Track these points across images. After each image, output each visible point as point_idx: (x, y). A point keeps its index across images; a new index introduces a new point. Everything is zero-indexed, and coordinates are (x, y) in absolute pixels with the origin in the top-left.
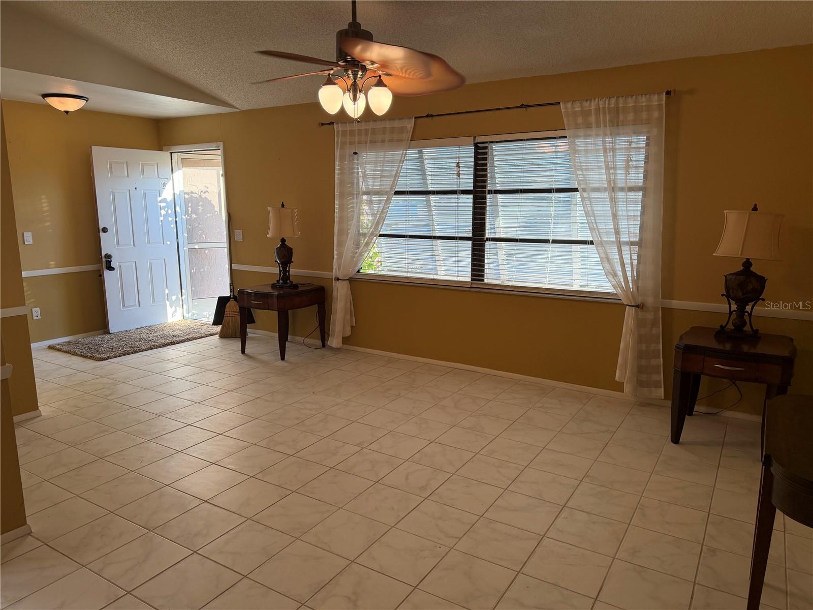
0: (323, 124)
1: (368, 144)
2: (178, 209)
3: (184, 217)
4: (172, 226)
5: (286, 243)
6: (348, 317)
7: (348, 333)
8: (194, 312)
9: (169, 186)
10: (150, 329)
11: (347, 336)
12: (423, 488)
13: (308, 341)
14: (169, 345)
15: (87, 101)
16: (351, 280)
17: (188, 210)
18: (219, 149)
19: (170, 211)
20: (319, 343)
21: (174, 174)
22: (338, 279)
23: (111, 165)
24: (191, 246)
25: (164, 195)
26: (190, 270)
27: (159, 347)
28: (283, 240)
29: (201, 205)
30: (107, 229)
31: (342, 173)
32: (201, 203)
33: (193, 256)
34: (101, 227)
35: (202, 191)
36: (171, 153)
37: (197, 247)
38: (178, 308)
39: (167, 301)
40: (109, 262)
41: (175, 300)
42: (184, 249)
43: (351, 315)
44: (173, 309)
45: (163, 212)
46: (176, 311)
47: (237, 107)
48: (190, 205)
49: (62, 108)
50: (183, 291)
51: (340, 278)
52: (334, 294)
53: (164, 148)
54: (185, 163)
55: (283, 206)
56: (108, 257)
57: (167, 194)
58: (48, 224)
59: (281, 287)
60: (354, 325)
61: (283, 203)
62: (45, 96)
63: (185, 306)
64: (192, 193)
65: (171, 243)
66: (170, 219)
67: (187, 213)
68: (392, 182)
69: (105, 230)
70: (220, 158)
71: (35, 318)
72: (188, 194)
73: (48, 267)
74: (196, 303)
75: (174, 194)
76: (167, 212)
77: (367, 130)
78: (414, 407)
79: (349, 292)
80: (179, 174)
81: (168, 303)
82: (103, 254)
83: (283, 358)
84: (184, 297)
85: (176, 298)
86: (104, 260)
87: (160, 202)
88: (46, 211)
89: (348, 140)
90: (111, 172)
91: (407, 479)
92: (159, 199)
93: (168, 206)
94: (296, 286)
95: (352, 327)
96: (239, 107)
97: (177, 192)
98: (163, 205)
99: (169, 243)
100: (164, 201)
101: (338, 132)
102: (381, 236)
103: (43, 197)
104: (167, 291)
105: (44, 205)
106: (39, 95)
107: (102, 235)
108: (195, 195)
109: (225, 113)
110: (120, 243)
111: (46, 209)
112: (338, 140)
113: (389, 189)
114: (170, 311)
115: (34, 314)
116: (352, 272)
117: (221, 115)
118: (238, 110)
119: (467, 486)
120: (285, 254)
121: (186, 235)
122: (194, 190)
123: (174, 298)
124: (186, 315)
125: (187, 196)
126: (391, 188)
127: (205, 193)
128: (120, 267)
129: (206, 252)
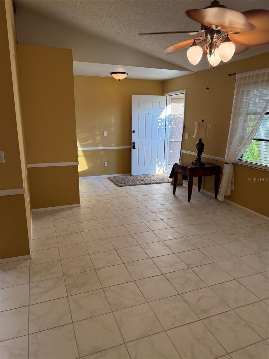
0: (230, 75)
1: (253, 84)
2: (167, 123)
3: (169, 127)
4: (163, 131)
5: (202, 141)
6: (230, 185)
7: (229, 193)
8: (169, 170)
9: (164, 112)
10: (147, 176)
11: (228, 195)
12: (204, 311)
13: (208, 193)
14: (149, 184)
15: (127, 74)
16: (234, 164)
17: (172, 123)
18: (184, 93)
19: (163, 124)
20: (214, 195)
21: (168, 106)
22: (226, 163)
23: (139, 102)
24: (171, 140)
25: (161, 117)
26: (169, 151)
27: (144, 184)
28: (200, 140)
29: (178, 121)
30: (135, 132)
31: (236, 102)
32: (178, 120)
33: (171, 145)
34: (132, 130)
35: (180, 114)
36: (167, 96)
37: (173, 141)
38: (161, 168)
39: (157, 164)
40: (134, 145)
41: (160, 164)
42: (168, 141)
43: (232, 184)
44: (159, 168)
45: (159, 124)
46: (160, 169)
47: (192, 70)
48: (173, 121)
49: (118, 78)
50: (165, 160)
51: (227, 163)
52: (224, 171)
53: (164, 94)
54: (173, 101)
55: (203, 121)
56: (134, 143)
57: (163, 116)
58: (113, 128)
59: (196, 164)
60: (233, 190)
61: (203, 120)
62: (112, 73)
63: (165, 167)
64: (175, 115)
65: (162, 139)
66: (162, 127)
67: (171, 124)
68: (264, 107)
69: (134, 132)
70: (184, 97)
71: (105, 166)
72: (172, 115)
73: (112, 146)
74: (170, 167)
75: (166, 116)
76: (161, 124)
77: (253, 75)
78: (241, 251)
79: (232, 171)
80: (169, 107)
81: (157, 165)
82: (132, 142)
83: (189, 200)
84: (165, 163)
85: (161, 163)
86: (132, 144)
87: (159, 120)
88: (113, 123)
89: (242, 83)
90: (139, 106)
91: (199, 300)
92: (159, 118)
93: (162, 122)
94: (204, 164)
95: (231, 191)
96: (193, 70)
97: (167, 115)
98: (160, 121)
99: (160, 138)
100: (161, 119)
101: (238, 78)
102: (255, 139)
103: (112, 117)
104: (157, 160)
105: (113, 120)
106: (110, 73)
107: (132, 134)
108: (176, 116)
109: (189, 75)
110: (139, 137)
111: (113, 122)
112: (237, 83)
113: (262, 111)
114: (158, 168)
115: (105, 164)
116: (235, 159)
117: (187, 75)
118: (194, 72)
119: (236, 324)
120: (201, 147)
121: (169, 135)
122: (176, 114)
123: (160, 163)
124: (165, 171)
125: (172, 117)
126: (263, 111)
127: (181, 115)
128: (138, 148)
129: (178, 143)
